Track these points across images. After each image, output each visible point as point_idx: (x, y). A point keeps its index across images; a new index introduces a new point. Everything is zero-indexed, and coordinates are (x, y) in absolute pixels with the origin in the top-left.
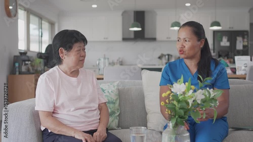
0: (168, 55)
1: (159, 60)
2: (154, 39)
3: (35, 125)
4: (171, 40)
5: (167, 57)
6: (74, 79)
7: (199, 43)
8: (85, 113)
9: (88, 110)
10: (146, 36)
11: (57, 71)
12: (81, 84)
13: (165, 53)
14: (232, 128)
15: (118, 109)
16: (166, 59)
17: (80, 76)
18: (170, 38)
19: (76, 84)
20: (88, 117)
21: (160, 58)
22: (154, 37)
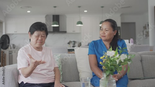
0: (74, 42)
1: (68, 44)
2: (65, 32)
3: (15, 80)
4: (75, 32)
5: (73, 42)
6: (39, 52)
7: (114, 32)
8: (47, 72)
9: (48, 70)
10: (60, 30)
11: (30, 47)
12: (44, 55)
13: (72, 40)
14: (130, 79)
15: (61, 71)
16: (72, 44)
17: (43, 50)
18: (75, 31)
19: (41, 55)
20: (49, 75)
21: (69, 43)
22: (65, 31)
